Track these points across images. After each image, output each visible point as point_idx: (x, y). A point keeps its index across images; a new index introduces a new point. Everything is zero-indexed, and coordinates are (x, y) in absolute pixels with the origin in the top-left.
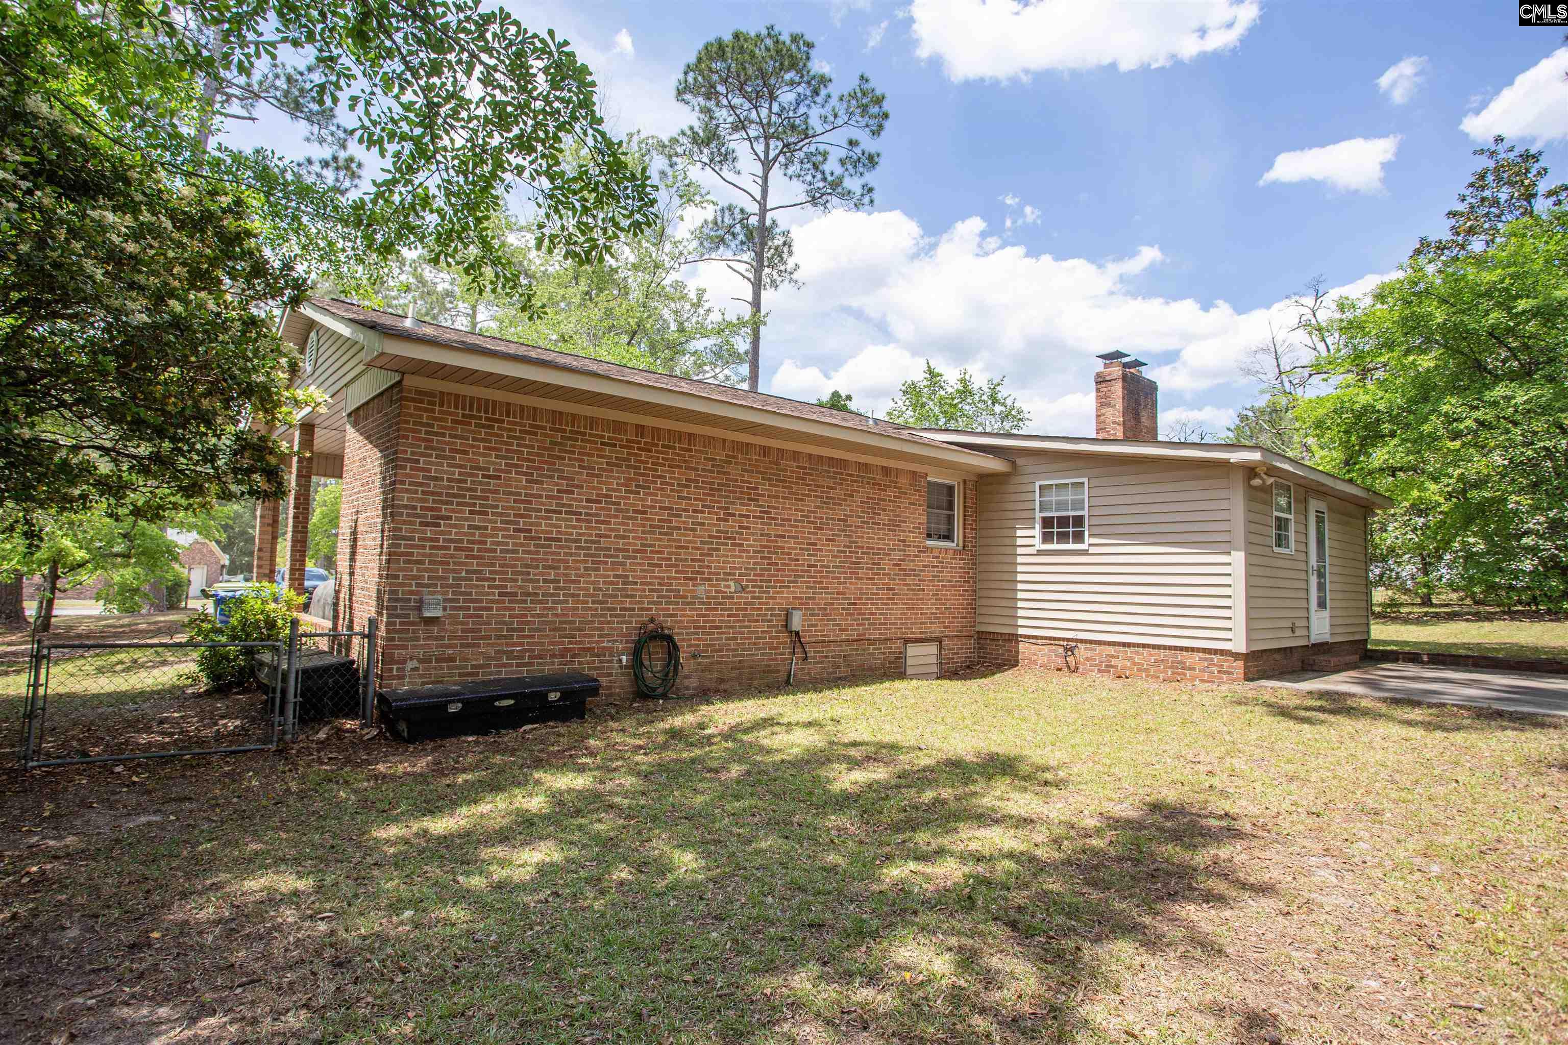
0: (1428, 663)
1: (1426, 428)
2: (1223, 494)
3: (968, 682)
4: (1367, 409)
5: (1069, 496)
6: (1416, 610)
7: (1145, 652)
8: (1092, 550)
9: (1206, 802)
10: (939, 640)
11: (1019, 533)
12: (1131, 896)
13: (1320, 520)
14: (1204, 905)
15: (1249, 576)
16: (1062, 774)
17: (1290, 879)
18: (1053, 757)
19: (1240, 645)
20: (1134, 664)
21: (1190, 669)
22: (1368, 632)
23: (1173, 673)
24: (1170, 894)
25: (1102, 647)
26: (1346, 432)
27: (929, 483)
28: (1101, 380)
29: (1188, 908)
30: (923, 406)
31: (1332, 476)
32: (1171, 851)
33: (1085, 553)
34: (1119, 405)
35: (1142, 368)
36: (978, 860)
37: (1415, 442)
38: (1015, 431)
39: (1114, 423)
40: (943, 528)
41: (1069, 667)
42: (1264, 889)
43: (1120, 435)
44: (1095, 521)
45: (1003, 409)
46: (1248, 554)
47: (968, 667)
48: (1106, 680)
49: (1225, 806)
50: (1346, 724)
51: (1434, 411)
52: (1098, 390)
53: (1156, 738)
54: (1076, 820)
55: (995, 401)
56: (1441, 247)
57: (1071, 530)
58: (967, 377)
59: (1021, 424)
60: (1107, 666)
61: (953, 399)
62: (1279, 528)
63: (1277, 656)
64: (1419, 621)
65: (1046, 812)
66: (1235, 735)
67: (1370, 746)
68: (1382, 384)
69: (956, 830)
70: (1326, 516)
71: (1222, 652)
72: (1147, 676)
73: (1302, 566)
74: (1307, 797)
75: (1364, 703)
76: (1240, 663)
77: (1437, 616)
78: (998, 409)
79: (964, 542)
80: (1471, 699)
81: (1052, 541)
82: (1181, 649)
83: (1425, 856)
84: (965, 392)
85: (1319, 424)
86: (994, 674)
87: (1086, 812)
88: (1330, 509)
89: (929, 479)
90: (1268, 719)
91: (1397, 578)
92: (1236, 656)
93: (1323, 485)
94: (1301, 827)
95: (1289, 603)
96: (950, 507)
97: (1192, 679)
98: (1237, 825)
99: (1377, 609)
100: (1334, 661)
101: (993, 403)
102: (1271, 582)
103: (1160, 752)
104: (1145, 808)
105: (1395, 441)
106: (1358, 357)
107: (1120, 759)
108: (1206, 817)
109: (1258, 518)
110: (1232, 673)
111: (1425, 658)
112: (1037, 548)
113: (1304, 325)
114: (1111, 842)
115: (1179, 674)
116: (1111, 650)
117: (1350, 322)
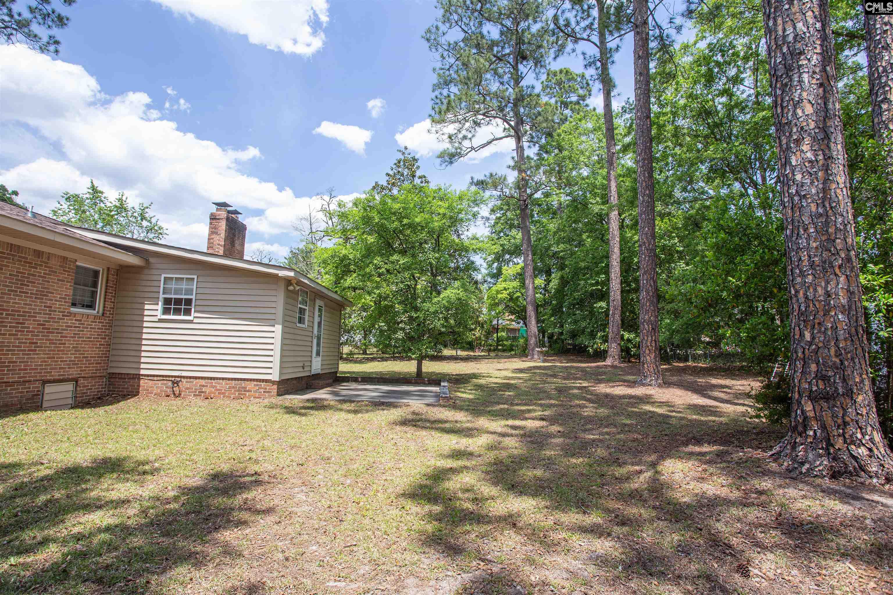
0: (361, 382)
1: (368, 270)
2: (273, 293)
3: (97, 409)
4: (345, 257)
5: (184, 286)
6: (360, 356)
7: (224, 382)
8: (196, 320)
9: (246, 467)
10: (76, 380)
11: (147, 307)
12: (191, 536)
13: (320, 310)
14: (236, 530)
15: (283, 338)
16: (157, 465)
17: (283, 503)
18: (151, 454)
19: (276, 377)
20: (217, 390)
21: (248, 391)
22: (338, 368)
23: (239, 394)
24: (216, 528)
25: (197, 380)
26: (336, 267)
27: (78, 267)
28: (213, 218)
29: (226, 534)
30: (84, 212)
31: (328, 289)
32: (221, 501)
33: (191, 322)
34: (223, 235)
35: (239, 216)
36: (79, 540)
37: (363, 276)
38: (156, 240)
39: (218, 245)
40: (87, 300)
41: (174, 394)
42: (269, 511)
43: (221, 252)
44: (199, 302)
45: (149, 224)
46: (284, 327)
47: (99, 398)
48: (199, 401)
49: (257, 468)
50: (321, 415)
51: (371, 262)
52: (211, 223)
53: (223, 434)
54: (161, 494)
55: (143, 218)
56: (383, 188)
57: (183, 307)
58: (124, 198)
59: (160, 236)
60: (199, 392)
61: (111, 211)
62: (300, 312)
63: (295, 382)
64: (360, 362)
65: (140, 493)
66: (268, 427)
67: (331, 425)
68: (353, 247)
69: (63, 521)
70: (323, 309)
71: (266, 381)
72: (224, 397)
73: (310, 334)
74: (297, 456)
75: (332, 403)
76: (275, 387)
77: (368, 359)
78: (145, 223)
79: (104, 310)
80: (373, 397)
81: (169, 313)
82: (244, 380)
83: (345, 476)
84: (121, 208)
85: (324, 262)
86: (119, 402)
87: (170, 488)
88: (326, 306)
89: (78, 263)
90: (286, 416)
91: (353, 341)
92: (273, 382)
93: (323, 293)
94: (293, 473)
95: (302, 353)
96: (95, 285)
97: (249, 397)
98: (260, 478)
99: (345, 356)
100: (321, 383)
101: (142, 220)
102: (293, 342)
103: (224, 442)
104: (209, 478)
105: (355, 275)
106: (344, 231)
107: (198, 450)
108: (244, 476)
109: (289, 307)
110: (271, 392)
111: (360, 380)
112: (159, 317)
113: (323, 210)
114: (184, 504)
115: (242, 394)
116: (203, 382)
117: (343, 213)
